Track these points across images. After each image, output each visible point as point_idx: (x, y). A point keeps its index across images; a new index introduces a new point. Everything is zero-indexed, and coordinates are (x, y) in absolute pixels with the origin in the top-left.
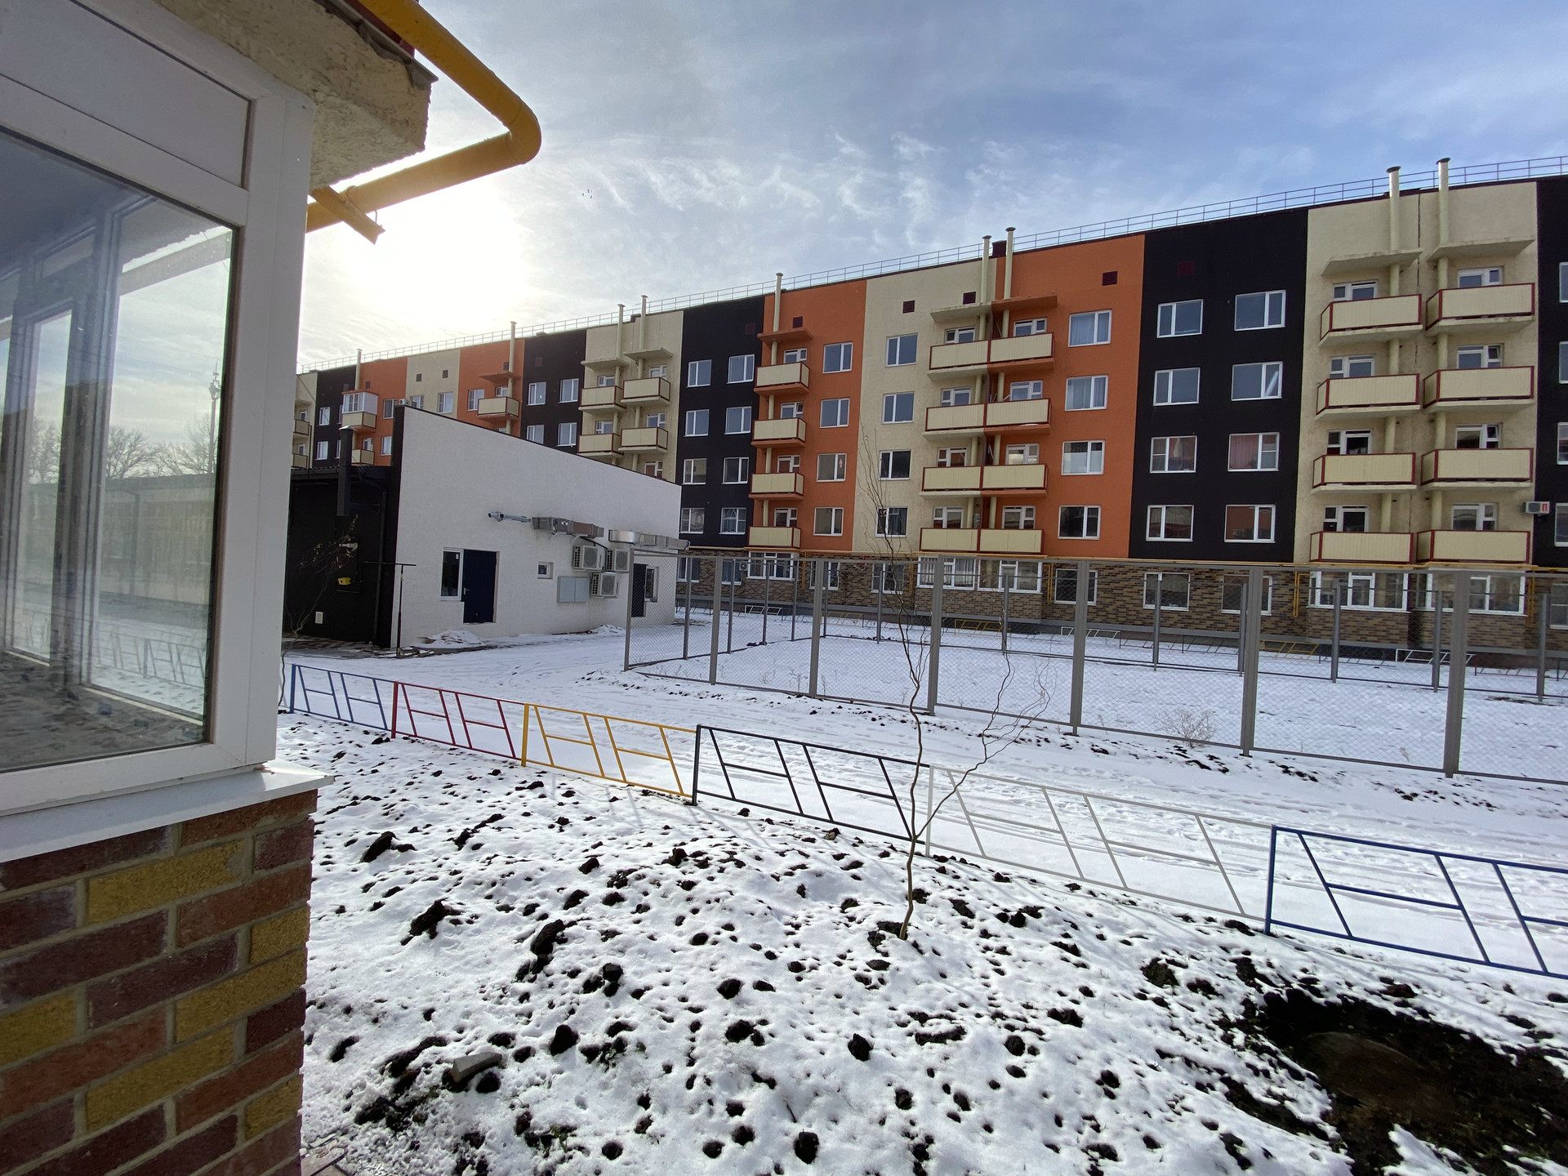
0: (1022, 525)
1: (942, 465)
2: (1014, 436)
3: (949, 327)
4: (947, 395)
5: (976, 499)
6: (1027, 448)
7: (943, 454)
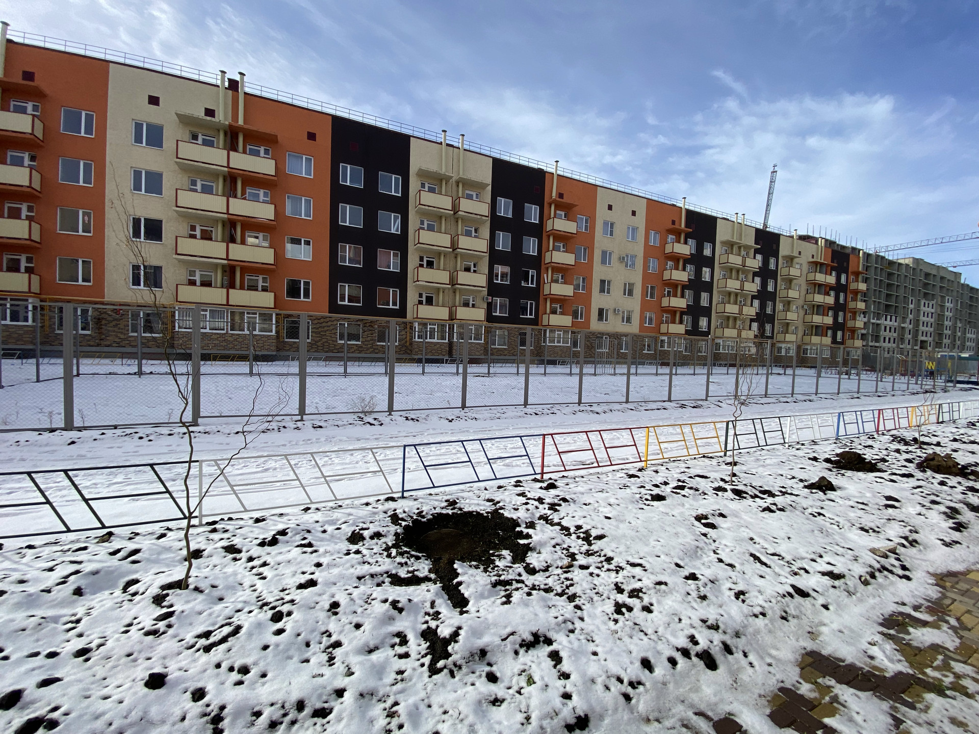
0: (260, 288)
1: (193, 237)
2: (251, 225)
3: (194, 129)
4: (194, 183)
5: (223, 266)
6: (261, 235)
7: (193, 228)
